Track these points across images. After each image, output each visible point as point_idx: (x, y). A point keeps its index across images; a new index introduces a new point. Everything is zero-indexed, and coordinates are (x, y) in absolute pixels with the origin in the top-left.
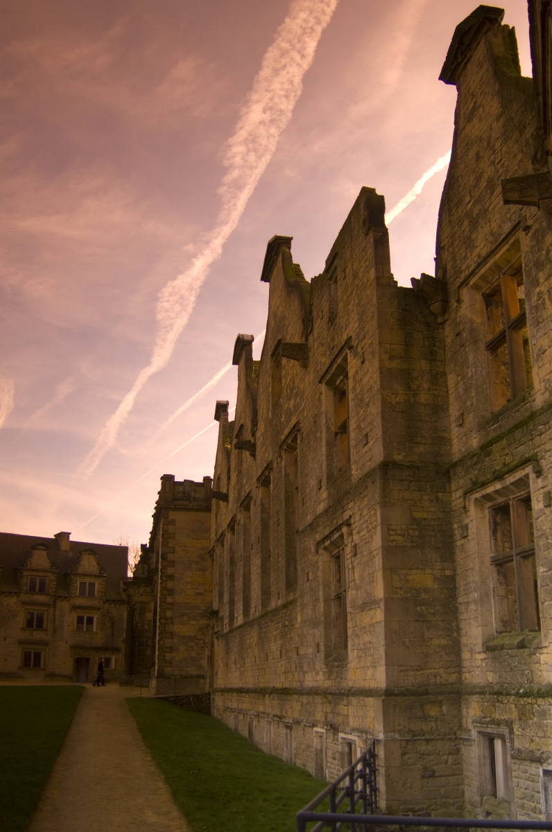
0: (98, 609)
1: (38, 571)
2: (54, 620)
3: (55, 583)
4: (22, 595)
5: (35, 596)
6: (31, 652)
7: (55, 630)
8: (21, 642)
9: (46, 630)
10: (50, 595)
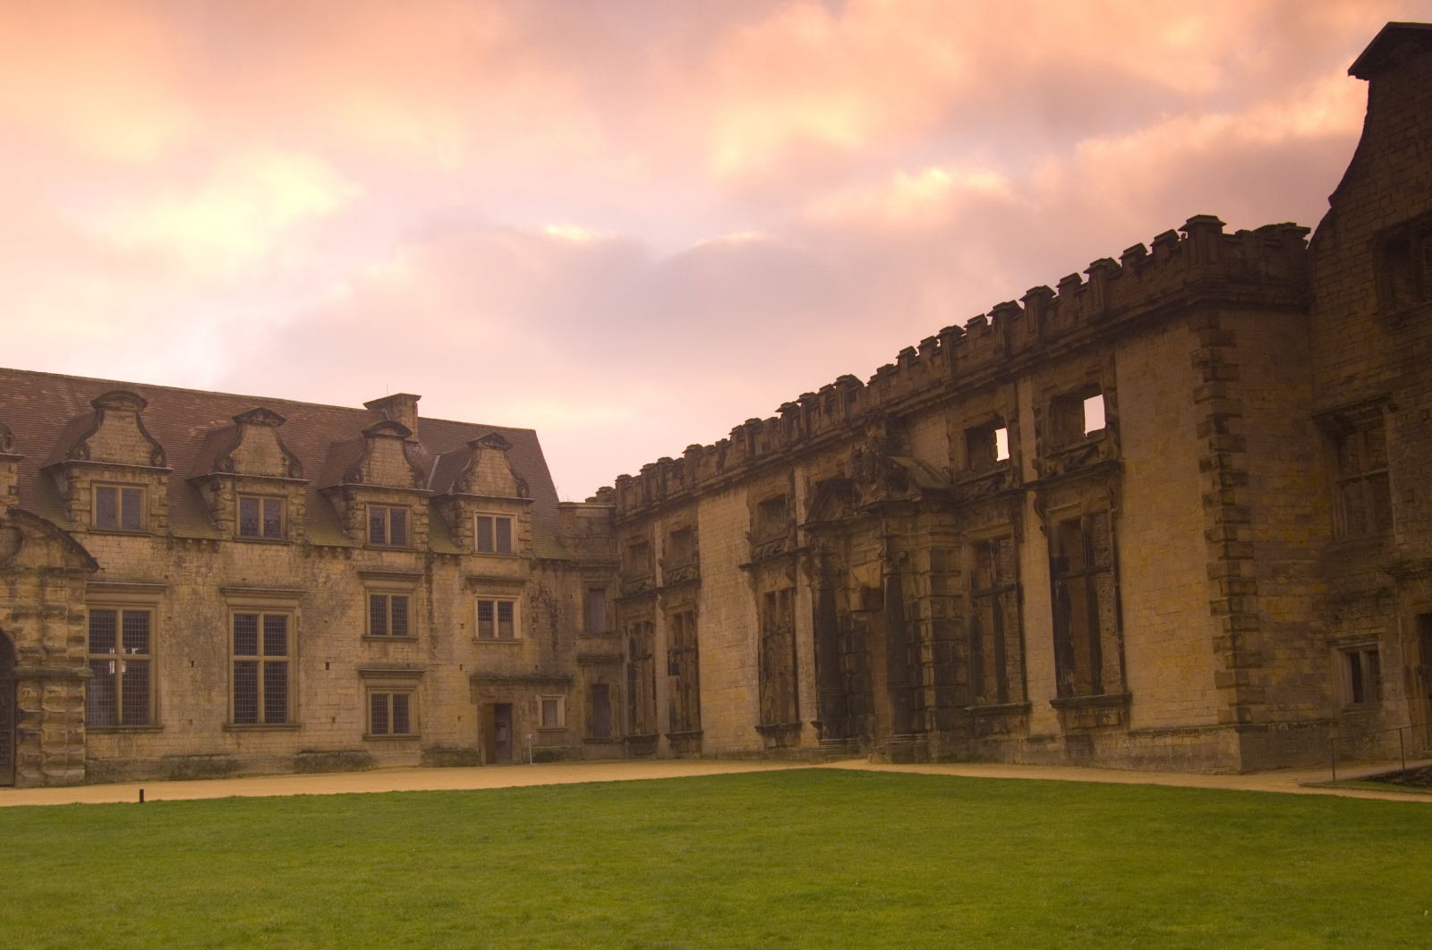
0: (521, 583)
1: (386, 491)
2: (431, 613)
3: (426, 520)
4: (357, 552)
5: (384, 554)
6: (385, 696)
7: (434, 639)
8: (363, 674)
9: (415, 640)
10: (418, 552)
